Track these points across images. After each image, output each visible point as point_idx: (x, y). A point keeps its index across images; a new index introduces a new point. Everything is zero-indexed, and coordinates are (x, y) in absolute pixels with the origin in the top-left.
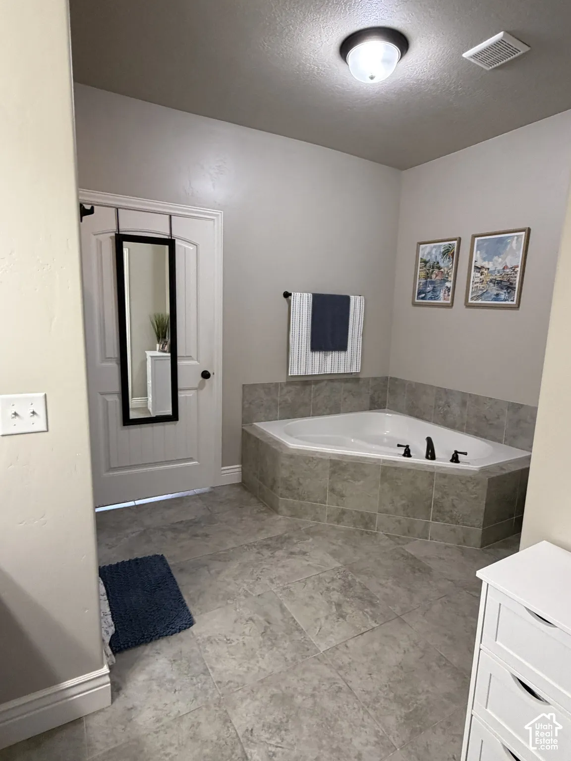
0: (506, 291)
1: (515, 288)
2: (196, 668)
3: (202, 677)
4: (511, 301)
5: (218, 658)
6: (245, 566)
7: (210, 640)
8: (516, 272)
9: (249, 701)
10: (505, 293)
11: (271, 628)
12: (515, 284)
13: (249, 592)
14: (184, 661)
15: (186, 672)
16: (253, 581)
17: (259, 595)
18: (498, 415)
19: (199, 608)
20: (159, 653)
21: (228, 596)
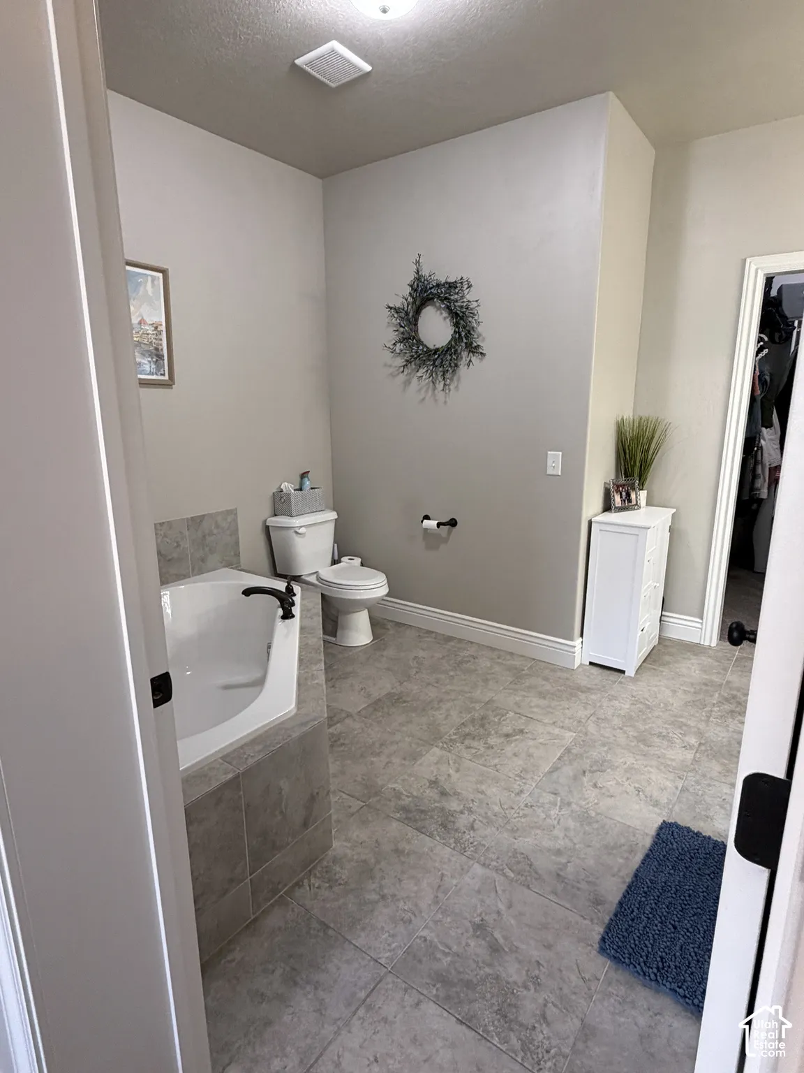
0: (150, 359)
1: (163, 356)
2: (691, 798)
3: (691, 790)
4: (161, 374)
5: (662, 789)
6: (513, 831)
7: (656, 804)
8: (160, 332)
9: (668, 756)
10: (150, 362)
11: (589, 768)
12: (162, 350)
13: (559, 804)
14: (698, 810)
15: (703, 802)
16: (536, 809)
17: (556, 794)
18: (177, 543)
19: (634, 836)
20: (719, 834)
21: (584, 818)
